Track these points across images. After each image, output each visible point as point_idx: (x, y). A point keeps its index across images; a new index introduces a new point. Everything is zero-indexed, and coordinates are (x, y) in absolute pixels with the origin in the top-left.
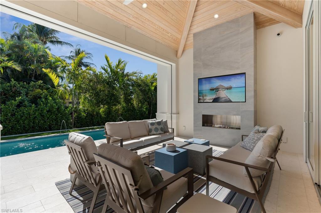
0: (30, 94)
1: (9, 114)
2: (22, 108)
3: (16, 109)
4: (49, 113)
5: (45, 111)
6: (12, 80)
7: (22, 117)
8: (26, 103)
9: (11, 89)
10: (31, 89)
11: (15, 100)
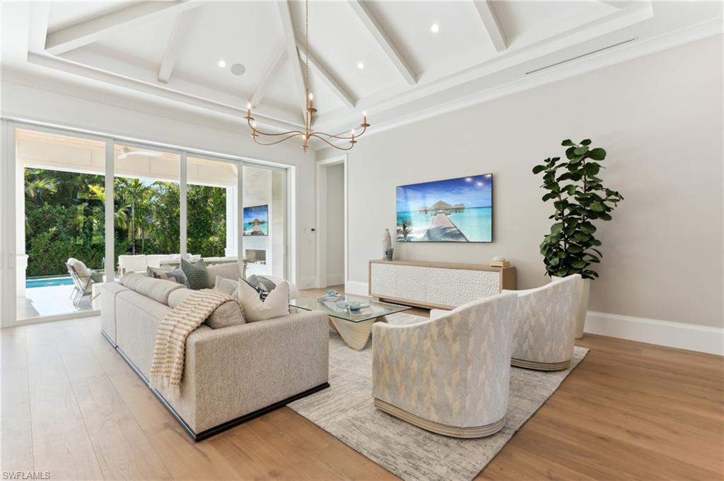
0: (69, 223)
1: (41, 251)
2: (58, 242)
3: (50, 244)
4: (95, 249)
5: (88, 246)
6: (46, 203)
7: (58, 253)
8: (63, 235)
9: (44, 216)
10: (71, 215)
11: (48, 232)
